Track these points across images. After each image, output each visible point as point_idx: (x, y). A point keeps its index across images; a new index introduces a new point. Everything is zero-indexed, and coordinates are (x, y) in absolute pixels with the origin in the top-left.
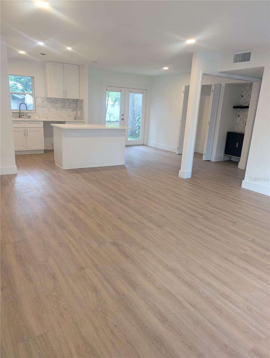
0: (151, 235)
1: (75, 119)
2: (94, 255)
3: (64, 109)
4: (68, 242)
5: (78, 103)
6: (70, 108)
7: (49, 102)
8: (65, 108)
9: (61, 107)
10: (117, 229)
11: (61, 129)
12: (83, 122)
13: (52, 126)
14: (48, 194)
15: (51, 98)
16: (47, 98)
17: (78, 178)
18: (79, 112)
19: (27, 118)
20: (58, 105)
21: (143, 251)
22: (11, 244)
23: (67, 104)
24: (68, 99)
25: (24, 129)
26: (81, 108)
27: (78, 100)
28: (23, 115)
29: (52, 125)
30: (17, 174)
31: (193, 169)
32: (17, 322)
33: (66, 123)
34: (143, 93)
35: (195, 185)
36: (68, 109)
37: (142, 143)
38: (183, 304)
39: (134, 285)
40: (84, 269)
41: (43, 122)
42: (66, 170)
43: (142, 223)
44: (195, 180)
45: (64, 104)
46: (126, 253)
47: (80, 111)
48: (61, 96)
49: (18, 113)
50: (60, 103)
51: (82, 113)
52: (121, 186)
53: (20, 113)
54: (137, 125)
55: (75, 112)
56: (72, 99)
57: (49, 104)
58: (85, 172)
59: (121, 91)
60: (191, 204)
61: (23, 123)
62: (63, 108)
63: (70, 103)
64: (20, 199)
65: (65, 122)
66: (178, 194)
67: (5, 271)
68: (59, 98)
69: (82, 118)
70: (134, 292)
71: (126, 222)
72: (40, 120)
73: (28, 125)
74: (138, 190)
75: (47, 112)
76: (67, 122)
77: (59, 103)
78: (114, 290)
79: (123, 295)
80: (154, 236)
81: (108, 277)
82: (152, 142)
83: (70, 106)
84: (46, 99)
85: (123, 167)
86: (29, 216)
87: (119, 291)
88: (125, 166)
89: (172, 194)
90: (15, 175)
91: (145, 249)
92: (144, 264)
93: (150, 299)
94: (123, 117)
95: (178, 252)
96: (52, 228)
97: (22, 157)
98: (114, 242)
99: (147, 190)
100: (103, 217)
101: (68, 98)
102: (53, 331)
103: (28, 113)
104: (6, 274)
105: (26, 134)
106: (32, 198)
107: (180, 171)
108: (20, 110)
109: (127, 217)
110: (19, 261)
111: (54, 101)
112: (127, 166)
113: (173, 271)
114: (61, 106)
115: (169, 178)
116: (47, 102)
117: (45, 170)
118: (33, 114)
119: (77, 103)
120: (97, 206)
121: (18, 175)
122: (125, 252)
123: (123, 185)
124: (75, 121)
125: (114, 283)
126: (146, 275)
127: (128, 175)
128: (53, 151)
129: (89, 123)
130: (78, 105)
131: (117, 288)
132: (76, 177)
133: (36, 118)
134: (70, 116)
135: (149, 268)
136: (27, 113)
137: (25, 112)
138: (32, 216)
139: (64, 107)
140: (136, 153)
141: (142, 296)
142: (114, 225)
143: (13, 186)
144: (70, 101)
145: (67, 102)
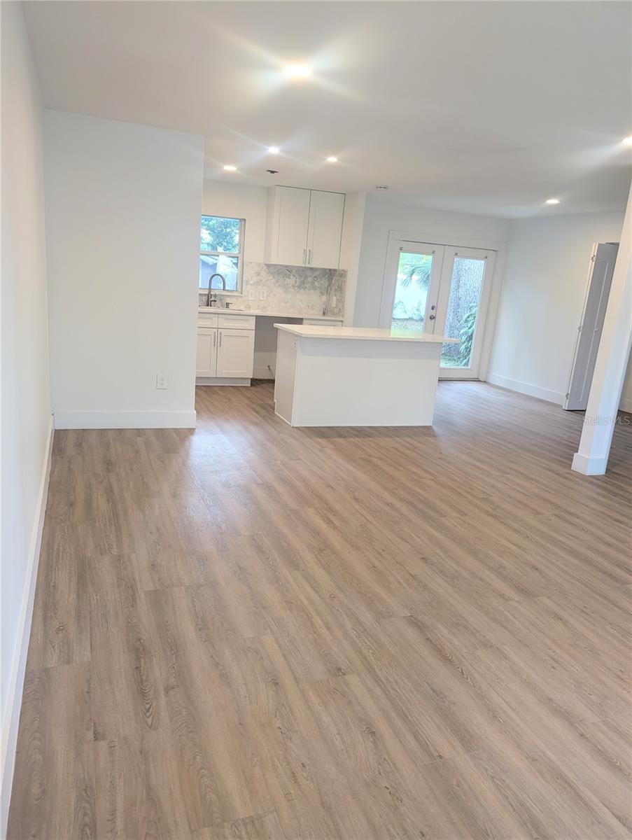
0: (506, 612)
1: (324, 314)
2: (366, 643)
3: (302, 290)
4: (305, 601)
5: (334, 278)
6: (315, 288)
7: (271, 273)
8: (305, 288)
9: (297, 285)
10: (418, 585)
11: (297, 336)
12: (342, 321)
13: (277, 329)
14: (261, 482)
15: (275, 265)
16: (268, 266)
17: (325, 449)
18: (335, 298)
19: (223, 306)
20: (291, 281)
21: (484, 650)
22: (183, 587)
23: (310, 279)
24: (312, 269)
25: (216, 330)
26: (341, 289)
27: (335, 270)
28: (215, 301)
29: (276, 325)
30: (194, 429)
31: (611, 454)
32: (198, 775)
33: (304, 321)
34: (486, 257)
35: (616, 495)
36: (310, 290)
37: (474, 376)
38: (596, 812)
39: (466, 739)
40: (344, 674)
41: (255, 317)
42: (297, 428)
43: (482, 580)
44: (616, 482)
45: (302, 279)
46: (444, 649)
47: (336, 296)
48: (298, 262)
49: (205, 295)
50: (294, 276)
51: (341, 301)
52: (424, 478)
53: (209, 296)
54: (462, 331)
55: (324, 298)
56: (322, 269)
57: (272, 278)
58: (341, 436)
59: (433, 252)
60: (609, 545)
61: (213, 319)
62: (300, 289)
63: (315, 277)
64: (201, 486)
65: (302, 319)
66: (572, 514)
67: (172, 650)
68: (292, 267)
69: (340, 311)
70: (466, 756)
71: (441, 572)
72: (247, 312)
73: (223, 322)
74: (468, 492)
75: (265, 296)
76: (306, 319)
77: (292, 277)
78: (417, 739)
79: (440, 756)
80: (512, 618)
81: (401, 705)
82: (500, 375)
83: (316, 283)
84: (265, 268)
85: (426, 431)
86: (221, 528)
87: (428, 745)
88: (433, 431)
89: (556, 513)
90: (191, 431)
91: (491, 646)
92: (491, 686)
93: (507, 781)
94: (433, 313)
95: (577, 668)
96: (271, 563)
97: (205, 391)
98: (412, 616)
99: (491, 496)
100: (383, 550)
101: (313, 266)
102: (275, 813)
103: (226, 295)
104: (174, 656)
105: (217, 342)
106: (226, 485)
107: (575, 454)
108: (210, 289)
109: (443, 559)
110: (200, 630)
111: (282, 272)
112: (436, 429)
113: (568, 717)
114: (296, 283)
115: (545, 469)
116: (267, 273)
117: (255, 424)
118: (235, 299)
119: (331, 278)
120: (370, 522)
121: (196, 430)
122: (441, 646)
123: (431, 477)
124: (323, 318)
125: (416, 721)
126: (494, 717)
127: (441, 453)
128: (272, 381)
129: (356, 324)
130: (333, 282)
131: (424, 737)
132: (319, 448)
133: (241, 308)
134: (313, 305)
135: (502, 698)
136: (223, 295)
137: (221, 295)
138: (227, 528)
139: (301, 286)
140: (458, 398)
141: (487, 770)
142: (411, 575)
143: (187, 455)
144: (316, 274)
145: (310, 274)
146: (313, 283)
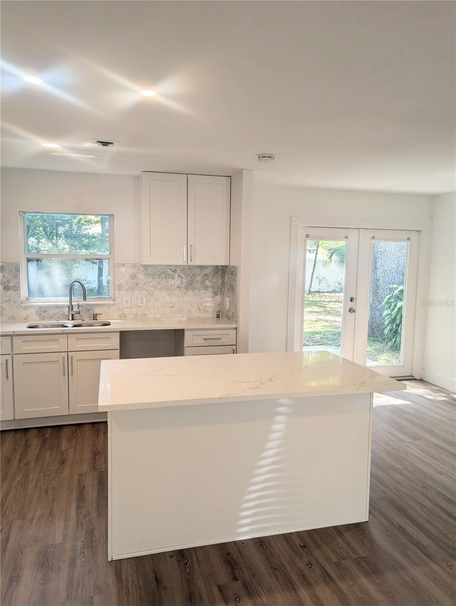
1: (218, 317)
3: (191, 291)
5: (227, 276)
6: (206, 288)
7: (150, 276)
8: (194, 289)
9: (183, 286)
12: (236, 329)
16: (146, 267)
18: (228, 299)
20: (176, 282)
23: (199, 278)
24: (197, 267)
26: (233, 289)
27: (226, 267)
34: (408, 239)
36: (199, 290)
37: (407, 373)
41: (118, 333)
45: (190, 278)
47: (229, 296)
48: (181, 261)
50: (179, 275)
51: (234, 303)
53: (70, 307)
55: (218, 298)
57: (151, 280)
59: (346, 237)
61: (61, 341)
62: (188, 290)
63: (205, 275)
73: (74, 344)
75: (144, 301)
77: (177, 277)
83: (207, 283)
84: (141, 269)
94: (352, 305)
103: (93, 305)
105: (68, 369)
108: (71, 299)
114: (182, 283)
116: (146, 275)
118: (106, 308)
119: (223, 277)
130: (226, 280)
139: (190, 286)
144: (207, 271)
145: (199, 273)
146: (203, 282)
